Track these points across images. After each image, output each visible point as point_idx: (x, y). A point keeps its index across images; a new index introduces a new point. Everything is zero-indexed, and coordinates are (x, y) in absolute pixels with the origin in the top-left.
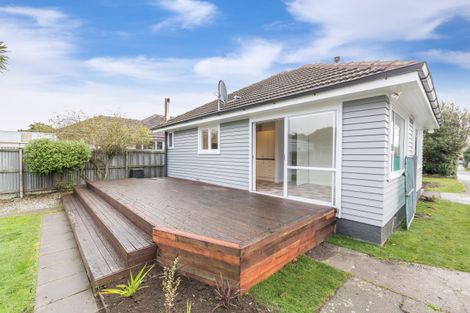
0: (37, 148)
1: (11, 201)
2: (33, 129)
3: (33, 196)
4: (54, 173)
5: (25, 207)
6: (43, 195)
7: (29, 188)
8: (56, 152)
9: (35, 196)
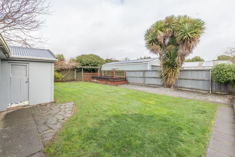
0: (218, 69)
1: (206, 94)
2: (219, 58)
3: (216, 94)
4: (227, 83)
5: (211, 99)
6: (221, 95)
7: (214, 89)
8: (229, 71)
9: (217, 94)
